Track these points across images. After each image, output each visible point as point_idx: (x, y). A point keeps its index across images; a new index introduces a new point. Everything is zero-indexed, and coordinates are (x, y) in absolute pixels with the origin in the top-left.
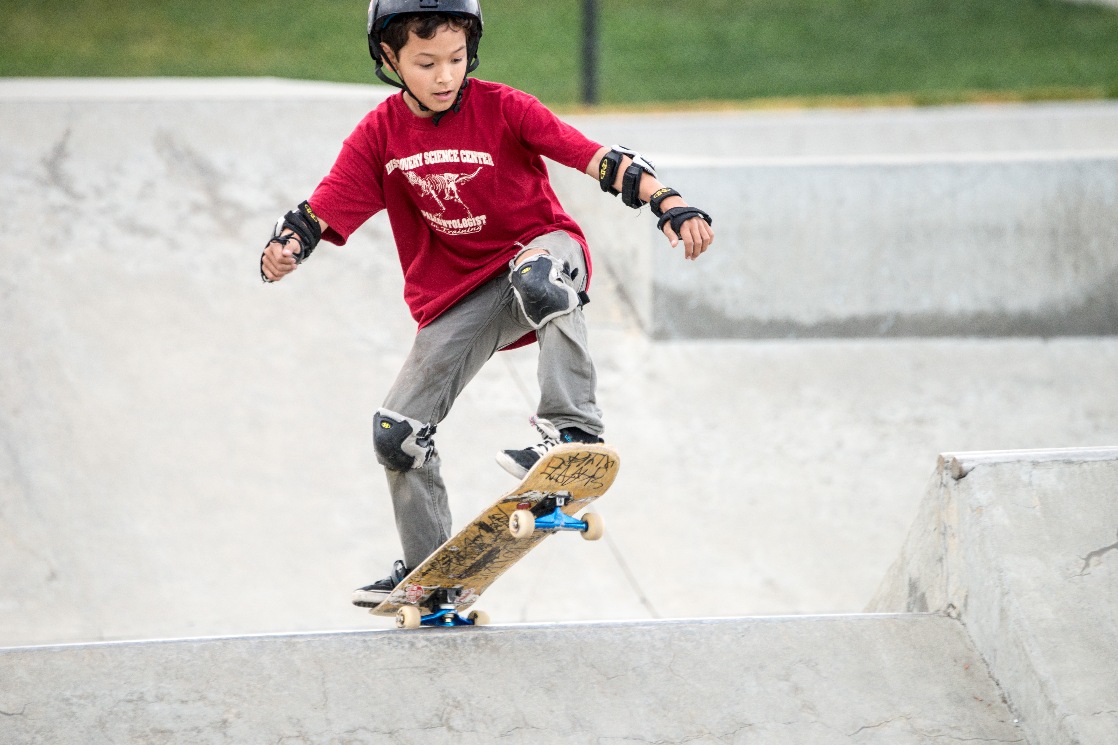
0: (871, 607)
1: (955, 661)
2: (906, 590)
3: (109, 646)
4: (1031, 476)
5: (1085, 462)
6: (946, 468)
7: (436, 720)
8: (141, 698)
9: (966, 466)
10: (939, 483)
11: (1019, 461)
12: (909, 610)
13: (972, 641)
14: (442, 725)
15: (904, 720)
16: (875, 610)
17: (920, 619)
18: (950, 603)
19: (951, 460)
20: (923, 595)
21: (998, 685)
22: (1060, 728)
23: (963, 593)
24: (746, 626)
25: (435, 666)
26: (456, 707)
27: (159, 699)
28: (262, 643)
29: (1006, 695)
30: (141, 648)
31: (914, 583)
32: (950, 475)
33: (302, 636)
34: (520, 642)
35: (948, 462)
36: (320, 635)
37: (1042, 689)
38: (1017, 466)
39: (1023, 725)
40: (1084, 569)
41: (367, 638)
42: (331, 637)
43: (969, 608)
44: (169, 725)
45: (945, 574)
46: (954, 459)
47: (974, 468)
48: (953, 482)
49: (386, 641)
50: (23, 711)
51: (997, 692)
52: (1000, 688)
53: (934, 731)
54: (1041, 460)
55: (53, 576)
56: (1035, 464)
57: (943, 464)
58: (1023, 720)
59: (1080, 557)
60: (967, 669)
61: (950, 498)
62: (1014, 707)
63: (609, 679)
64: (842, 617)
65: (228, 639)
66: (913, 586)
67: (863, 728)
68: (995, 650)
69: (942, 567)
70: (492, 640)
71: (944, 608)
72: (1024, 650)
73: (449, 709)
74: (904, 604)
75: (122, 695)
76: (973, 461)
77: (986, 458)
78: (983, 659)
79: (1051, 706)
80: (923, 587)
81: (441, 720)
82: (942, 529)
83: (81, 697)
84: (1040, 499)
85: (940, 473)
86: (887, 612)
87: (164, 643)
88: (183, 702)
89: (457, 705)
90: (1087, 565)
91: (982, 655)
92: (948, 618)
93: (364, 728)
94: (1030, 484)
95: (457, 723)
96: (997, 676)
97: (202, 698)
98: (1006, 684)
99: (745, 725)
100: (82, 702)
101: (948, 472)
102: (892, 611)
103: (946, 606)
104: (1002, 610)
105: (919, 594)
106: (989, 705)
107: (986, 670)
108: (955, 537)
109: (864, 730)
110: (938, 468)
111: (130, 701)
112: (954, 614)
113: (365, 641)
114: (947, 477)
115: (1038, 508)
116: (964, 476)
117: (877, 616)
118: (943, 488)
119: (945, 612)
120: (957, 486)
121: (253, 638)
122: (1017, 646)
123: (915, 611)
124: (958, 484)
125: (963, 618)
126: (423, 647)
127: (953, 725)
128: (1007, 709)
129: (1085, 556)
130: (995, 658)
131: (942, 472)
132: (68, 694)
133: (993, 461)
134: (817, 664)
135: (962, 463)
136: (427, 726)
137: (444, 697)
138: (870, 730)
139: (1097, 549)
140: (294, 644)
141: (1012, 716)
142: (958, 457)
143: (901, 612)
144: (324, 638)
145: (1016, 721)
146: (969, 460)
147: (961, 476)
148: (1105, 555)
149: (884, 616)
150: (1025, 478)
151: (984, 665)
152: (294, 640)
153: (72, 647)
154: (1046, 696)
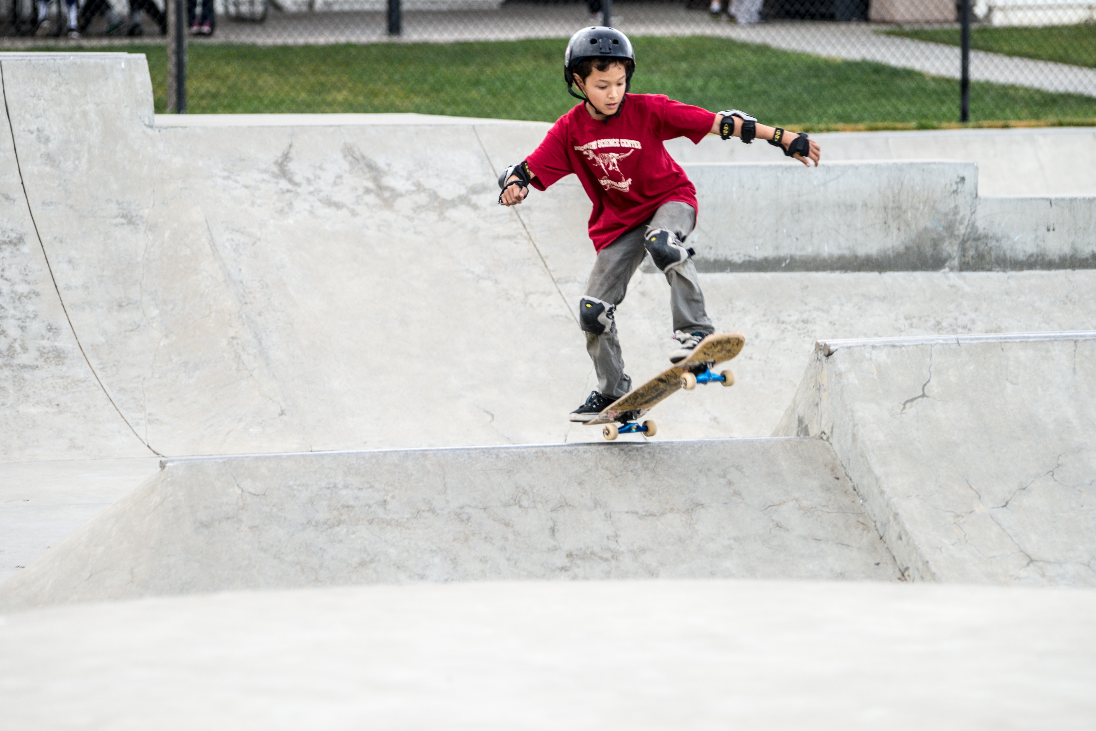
0: (776, 433)
1: (826, 466)
2: (796, 423)
3: (315, 455)
4: (871, 354)
5: (903, 346)
6: (820, 350)
7: (512, 501)
8: (335, 486)
9: (832, 348)
10: (816, 359)
11: (864, 345)
12: (798, 435)
13: (836, 454)
14: (516, 504)
15: (794, 501)
16: (778, 435)
17: (804, 440)
18: (822, 431)
19: (823, 345)
20: (806, 426)
21: (851, 480)
22: (888, 505)
23: (830, 425)
24: (700, 445)
25: (511, 469)
26: (524, 493)
27: (346, 487)
28: (407, 454)
29: (856, 486)
30: (335, 457)
31: (801, 419)
32: (823, 354)
33: (431, 450)
34: (563, 455)
35: (822, 346)
36: (442, 450)
37: (877, 482)
38: (863, 348)
39: (866, 504)
40: (902, 410)
41: (470, 452)
42: (448, 451)
43: (834, 434)
44: (352, 503)
45: (820, 413)
46: (825, 345)
47: (837, 350)
48: (824, 358)
49: (482, 454)
50: (265, 493)
51: (850, 484)
52: (852, 482)
53: (812, 508)
54: (877, 345)
55: (282, 413)
56: (874, 347)
57: (819, 347)
58: (866, 501)
59: (900, 403)
60: (832, 470)
61: (823, 368)
62: (860, 493)
63: (617, 477)
64: (758, 440)
65: (386, 452)
66: (800, 421)
67: (770, 506)
68: (849, 459)
69: (818, 409)
70: (546, 453)
71: (819, 435)
72: (866, 459)
73: (520, 495)
74: (795, 432)
75: (323, 485)
76: (836, 345)
77: (845, 343)
78: (842, 464)
79: (882, 493)
80: (806, 422)
81: (515, 501)
82: (818, 386)
83: (299, 485)
84: (876, 368)
85: (817, 353)
86: (785, 436)
87: (348, 453)
88: (360, 489)
89: (525, 492)
90: (904, 408)
91: (841, 462)
92: (821, 440)
93: (469, 506)
94: (871, 359)
95: (525, 503)
96: (850, 475)
97: (371, 487)
98: (856, 479)
99: (699, 505)
100: (300, 488)
101: (822, 352)
102: (788, 436)
103: (820, 432)
104: (854, 435)
105: (804, 426)
106: (846, 492)
107: (844, 472)
108: (825, 391)
109: (770, 507)
110: (815, 349)
111: (328, 488)
112: (825, 437)
113: (469, 454)
114: (821, 355)
115: (875, 373)
116: (832, 354)
117: (779, 439)
118: (818, 362)
119: (819, 436)
120: (827, 361)
121: (401, 451)
122: (862, 457)
123: (802, 436)
124: (828, 359)
125: (830, 440)
126: (504, 457)
127: (824, 504)
128: (856, 494)
129: (903, 402)
130: (849, 464)
131: (818, 352)
132: (291, 483)
133: (849, 345)
134: (742, 468)
135: (830, 347)
136: (507, 505)
137: (517, 488)
138: (774, 508)
139: (910, 398)
140: (426, 455)
141: (859, 499)
142: (827, 343)
143: (793, 436)
144: (444, 452)
145: (861, 501)
146: (834, 345)
147: (829, 354)
148: (915, 402)
149: (783, 439)
150: (867, 355)
151: (843, 468)
152: (426, 453)
153: (294, 455)
154: (879, 487)
